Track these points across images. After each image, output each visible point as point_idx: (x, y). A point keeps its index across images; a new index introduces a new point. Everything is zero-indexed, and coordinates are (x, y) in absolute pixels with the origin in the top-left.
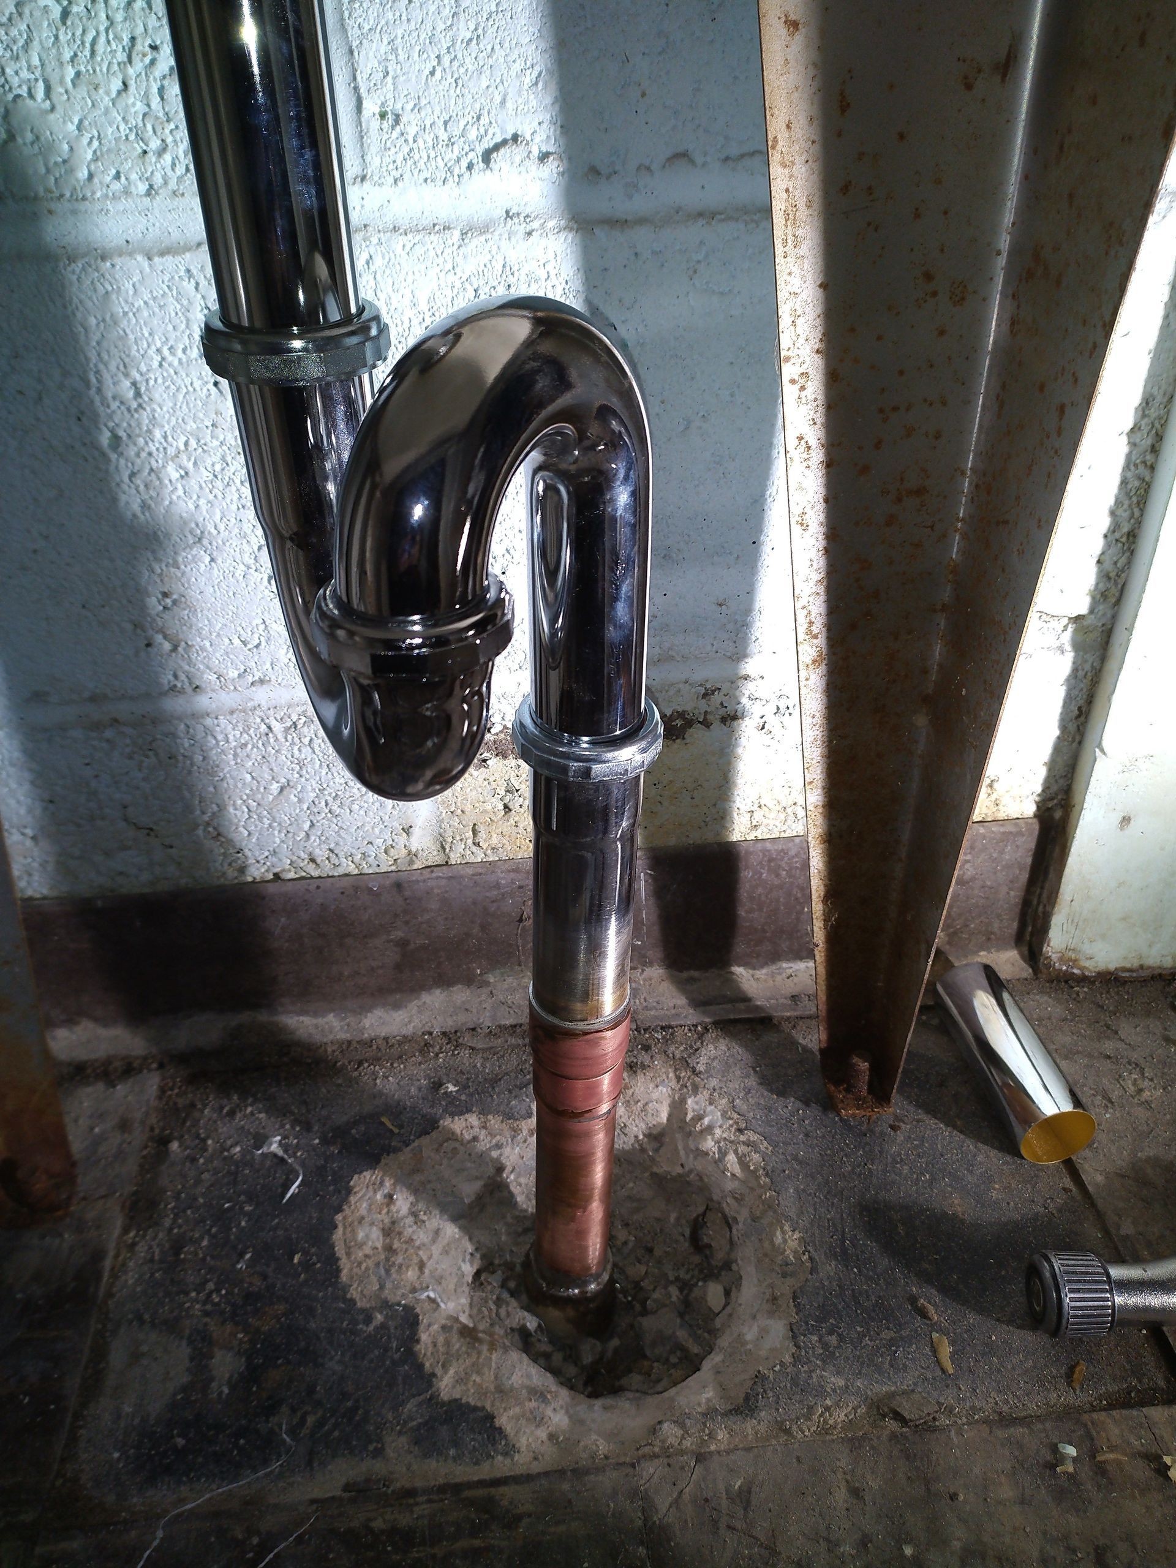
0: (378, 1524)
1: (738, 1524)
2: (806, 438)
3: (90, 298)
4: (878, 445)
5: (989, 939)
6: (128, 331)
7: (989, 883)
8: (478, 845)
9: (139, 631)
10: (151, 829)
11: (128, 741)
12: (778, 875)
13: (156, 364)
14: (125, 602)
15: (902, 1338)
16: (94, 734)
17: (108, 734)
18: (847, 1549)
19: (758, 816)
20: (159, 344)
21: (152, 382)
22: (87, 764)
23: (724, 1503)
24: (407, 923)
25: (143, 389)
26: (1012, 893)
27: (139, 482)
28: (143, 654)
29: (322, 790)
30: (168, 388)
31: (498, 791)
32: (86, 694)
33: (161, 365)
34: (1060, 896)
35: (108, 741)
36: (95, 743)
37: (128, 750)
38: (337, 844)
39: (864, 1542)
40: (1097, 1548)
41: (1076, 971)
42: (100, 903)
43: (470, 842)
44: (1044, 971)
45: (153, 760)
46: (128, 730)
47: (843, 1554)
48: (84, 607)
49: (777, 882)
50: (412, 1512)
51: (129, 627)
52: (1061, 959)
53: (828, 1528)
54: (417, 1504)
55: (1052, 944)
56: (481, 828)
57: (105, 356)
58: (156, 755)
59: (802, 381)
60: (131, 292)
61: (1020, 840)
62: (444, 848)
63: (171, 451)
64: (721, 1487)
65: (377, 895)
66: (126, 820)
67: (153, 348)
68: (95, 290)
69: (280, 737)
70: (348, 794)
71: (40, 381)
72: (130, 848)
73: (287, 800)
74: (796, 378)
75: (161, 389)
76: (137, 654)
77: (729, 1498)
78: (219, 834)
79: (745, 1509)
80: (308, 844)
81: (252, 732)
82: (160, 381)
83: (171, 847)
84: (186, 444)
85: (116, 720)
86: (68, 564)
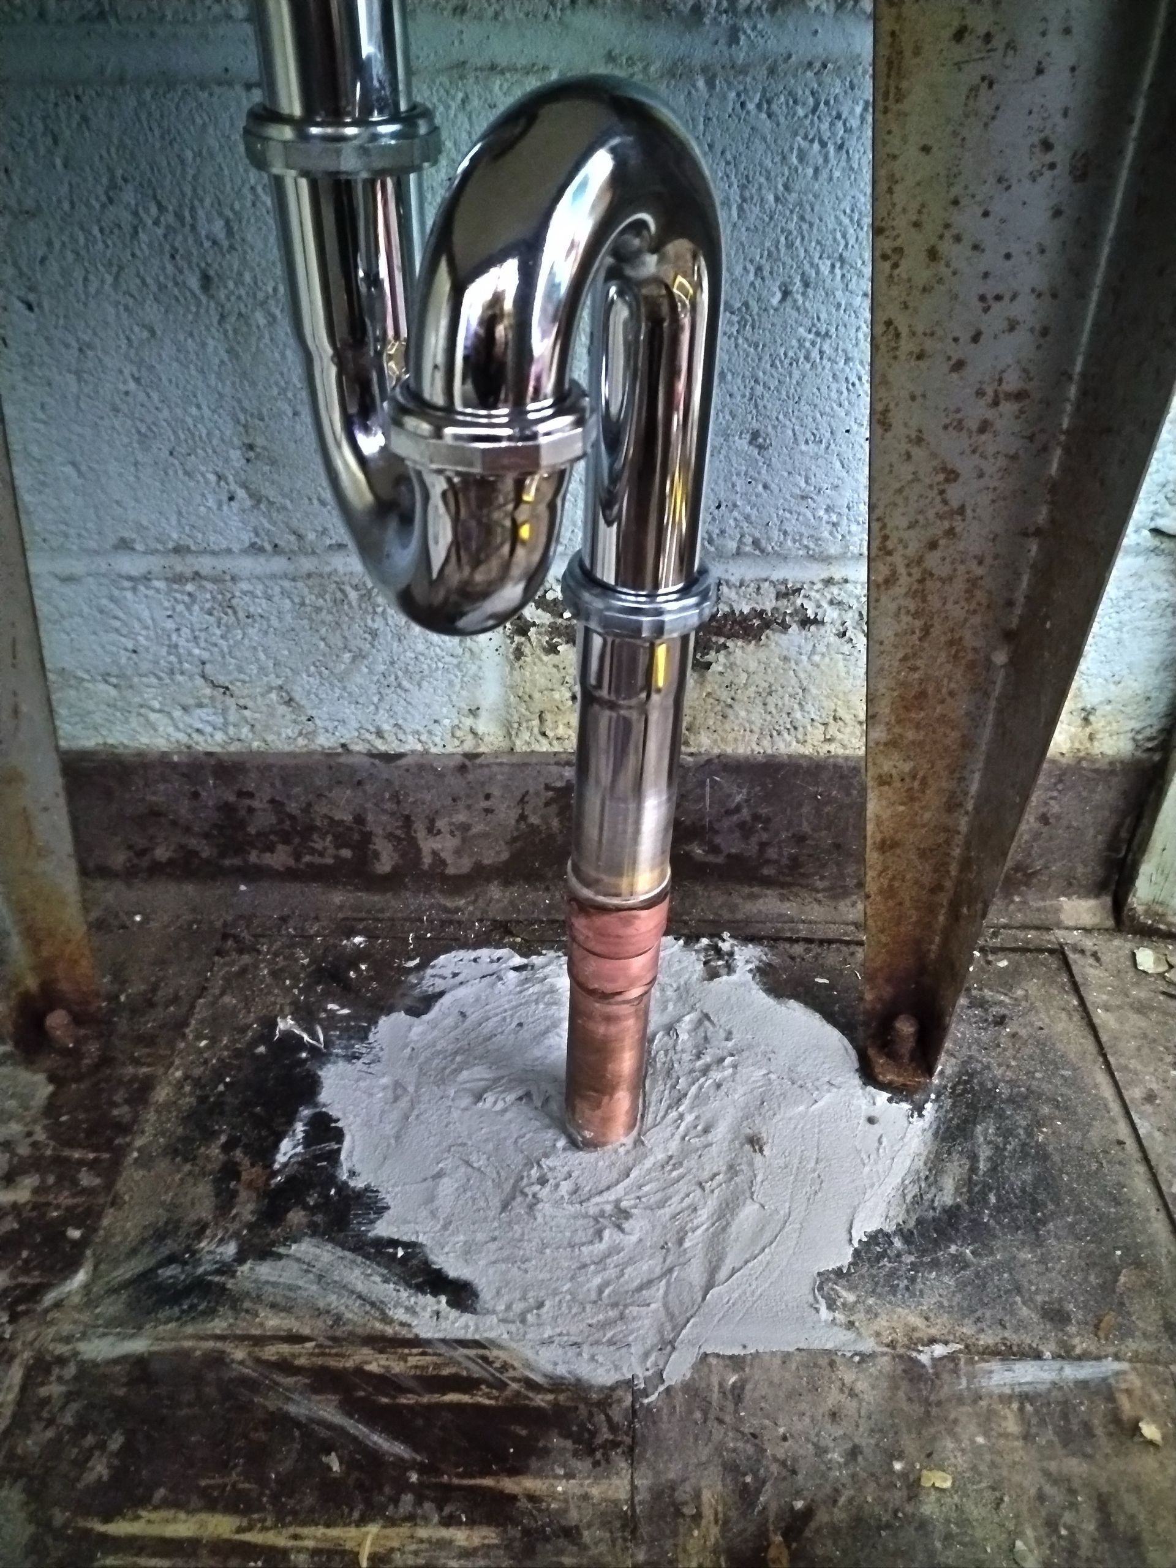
0: (373, 1367)
1: (728, 1419)
2: (896, 323)
3: (188, 129)
4: (976, 338)
5: (1070, 884)
6: (224, 166)
7: (1075, 824)
8: (544, 734)
9: (222, 483)
10: (227, 688)
11: (208, 596)
12: (848, 794)
13: (249, 204)
14: (210, 451)
15: (922, 1264)
16: (176, 586)
17: (189, 587)
18: (836, 1456)
19: (832, 730)
20: (253, 182)
21: (244, 223)
22: (169, 616)
23: (715, 1396)
24: (469, 807)
25: (236, 228)
26: (1100, 838)
27: (228, 327)
28: (225, 508)
29: (392, 663)
30: (260, 229)
31: (567, 679)
32: (171, 545)
33: (254, 205)
34: (1151, 843)
35: (190, 594)
36: (178, 596)
37: (208, 605)
38: (405, 720)
39: (854, 1453)
40: (1100, 1496)
41: (1162, 927)
42: (176, 758)
43: (536, 731)
44: (1127, 923)
45: (232, 619)
46: (209, 585)
47: (830, 1461)
48: (171, 454)
49: (847, 801)
50: (406, 1361)
51: (212, 478)
52: (1147, 912)
53: (818, 1435)
54: (411, 1355)
55: (1138, 894)
56: (548, 716)
57: (200, 192)
58: (235, 613)
59: (895, 257)
60: (228, 125)
61: (1114, 780)
62: (510, 735)
63: (261, 295)
64: (715, 1380)
65: (441, 776)
66: (204, 677)
67: (247, 186)
68: (194, 122)
69: (355, 603)
70: (417, 669)
71: (136, 214)
72: (206, 706)
73: (359, 670)
74: (889, 252)
75: (253, 229)
76: (220, 507)
77: (723, 1393)
78: (291, 700)
79: (736, 1405)
80: (376, 718)
81: (327, 597)
82: (252, 220)
83: (246, 708)
84: (275, 289)
85: (197, 573)
86: (157, 409)
